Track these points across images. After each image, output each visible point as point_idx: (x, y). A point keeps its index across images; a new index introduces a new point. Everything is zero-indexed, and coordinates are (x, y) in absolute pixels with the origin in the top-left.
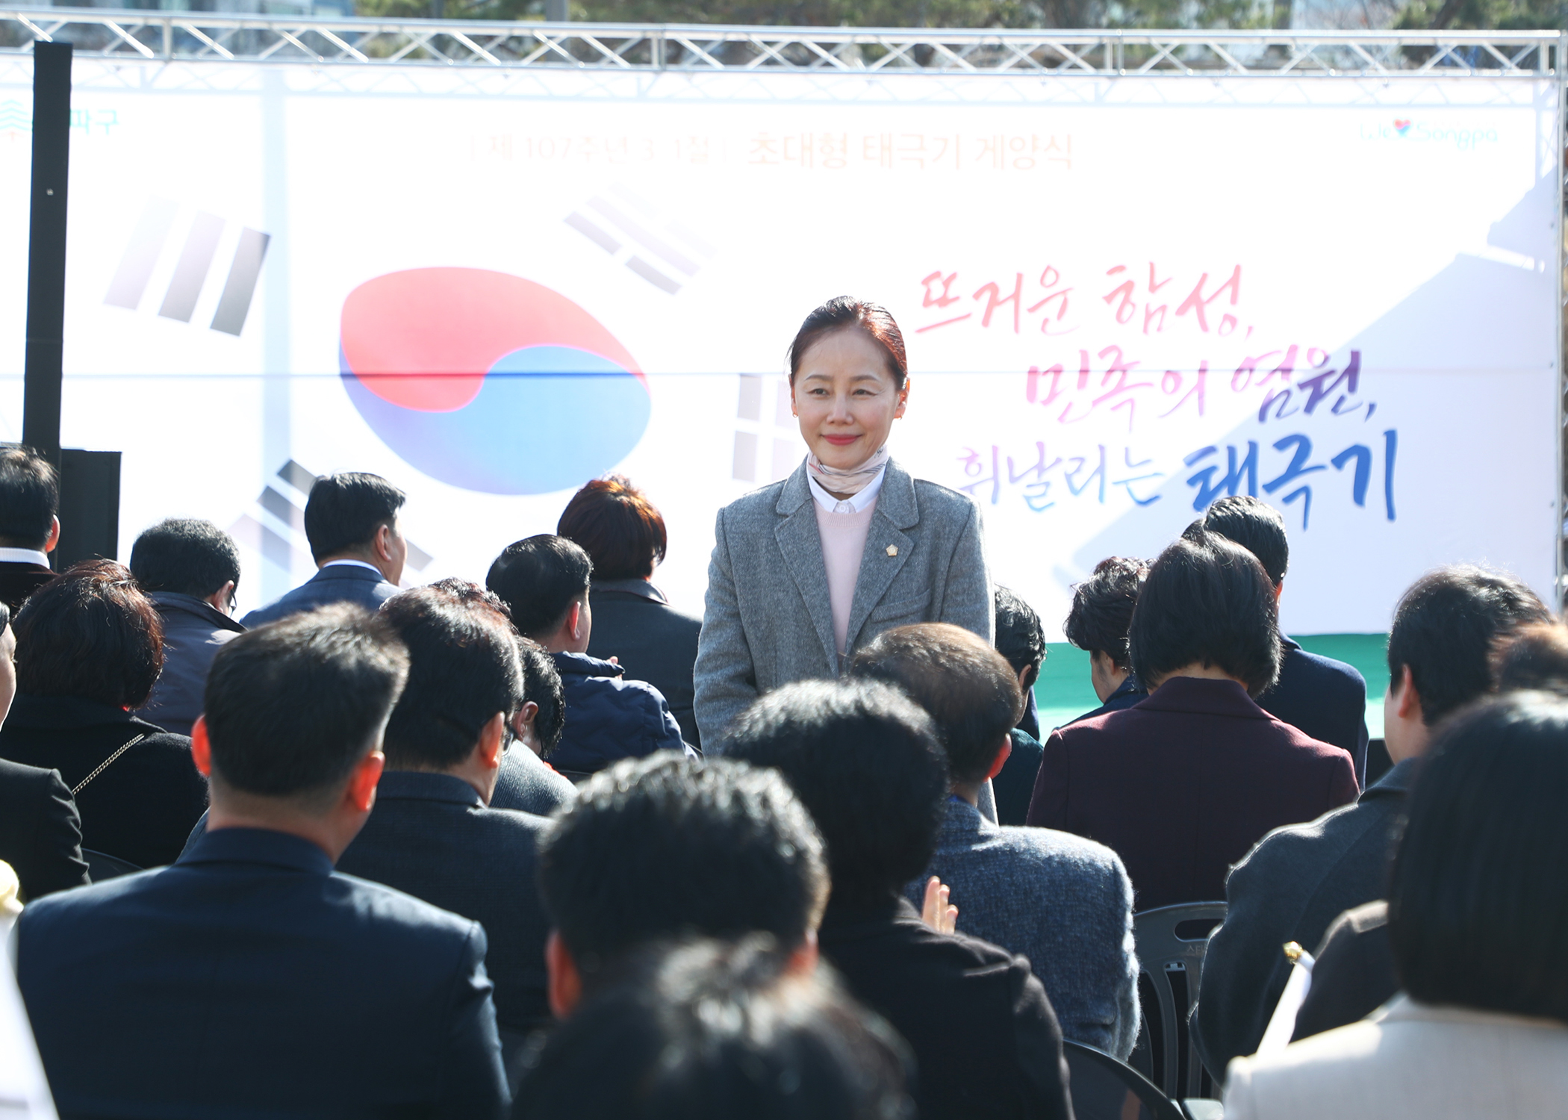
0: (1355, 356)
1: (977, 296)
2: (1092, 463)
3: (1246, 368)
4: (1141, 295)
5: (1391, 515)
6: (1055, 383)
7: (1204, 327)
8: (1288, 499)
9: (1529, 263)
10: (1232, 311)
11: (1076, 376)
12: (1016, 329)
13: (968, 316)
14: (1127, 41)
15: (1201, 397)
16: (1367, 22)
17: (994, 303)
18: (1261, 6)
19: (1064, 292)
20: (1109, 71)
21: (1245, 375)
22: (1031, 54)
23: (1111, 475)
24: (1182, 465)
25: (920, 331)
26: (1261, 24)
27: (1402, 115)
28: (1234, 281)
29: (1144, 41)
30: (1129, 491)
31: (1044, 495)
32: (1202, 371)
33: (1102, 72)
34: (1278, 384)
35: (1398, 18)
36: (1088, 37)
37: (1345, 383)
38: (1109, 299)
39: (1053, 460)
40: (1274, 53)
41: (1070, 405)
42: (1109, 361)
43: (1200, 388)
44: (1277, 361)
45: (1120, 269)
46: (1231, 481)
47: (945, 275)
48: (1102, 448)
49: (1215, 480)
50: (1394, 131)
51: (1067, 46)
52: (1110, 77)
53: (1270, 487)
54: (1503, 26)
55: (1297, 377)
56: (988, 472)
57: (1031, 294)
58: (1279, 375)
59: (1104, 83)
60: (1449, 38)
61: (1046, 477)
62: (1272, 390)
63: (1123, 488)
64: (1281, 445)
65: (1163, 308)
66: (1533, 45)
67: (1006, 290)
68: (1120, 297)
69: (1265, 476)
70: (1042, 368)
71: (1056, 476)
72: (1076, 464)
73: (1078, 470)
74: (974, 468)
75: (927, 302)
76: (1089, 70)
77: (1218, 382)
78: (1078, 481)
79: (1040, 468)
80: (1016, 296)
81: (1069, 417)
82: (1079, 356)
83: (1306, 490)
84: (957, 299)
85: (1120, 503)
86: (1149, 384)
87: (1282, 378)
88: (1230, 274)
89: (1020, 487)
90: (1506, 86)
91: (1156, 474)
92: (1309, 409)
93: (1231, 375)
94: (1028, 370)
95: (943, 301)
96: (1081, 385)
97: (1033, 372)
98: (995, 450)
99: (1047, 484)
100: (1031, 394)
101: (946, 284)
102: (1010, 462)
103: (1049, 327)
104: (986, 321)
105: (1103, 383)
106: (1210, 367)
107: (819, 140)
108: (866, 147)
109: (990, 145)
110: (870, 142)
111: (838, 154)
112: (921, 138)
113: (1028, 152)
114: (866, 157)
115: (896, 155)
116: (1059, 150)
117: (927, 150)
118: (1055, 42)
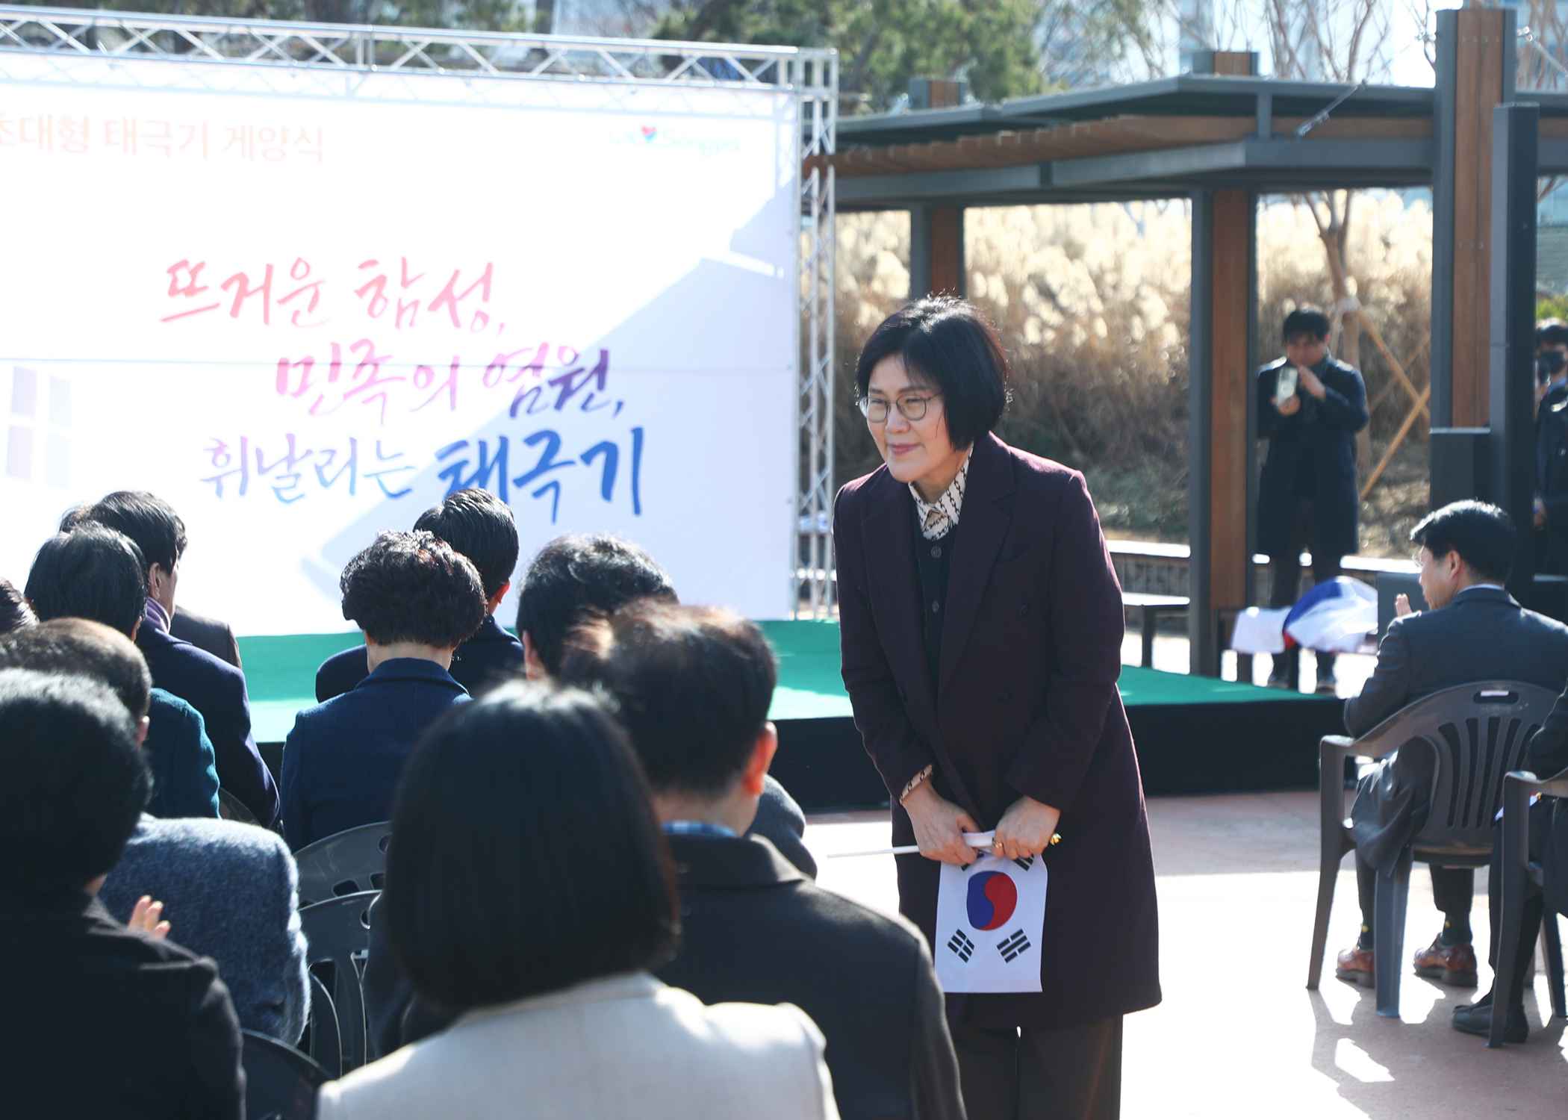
0: (604, 355)
1: (225, 286)
2: (344, 455)
3: (497, 365)
4: (393, 289)
5: (637, 510)
6: (305, 375)
7: (457, 323)
8: (538, 494)
9: (768, 270)
10: (484, 308)
11: (328, 368)
12: (266, 320)
13: (217, 306)
14: (377, 37)
15: (453, 392)
16: (630, 31)
17: (243, 293)
18: (521, 9)
19: (315, 285)
20: (360, 66)
21: (496, 371)
22: (280, 46)
23: (362, 468)
24: (433, 459)
25: (166, 320)
26: (521, 27)
27: (649, 122)
28: (486, 279)
29: (394, 38)
30: (380, 483)
31: (294, 486)
32: (455, 366)
33: (353, 67)
34: (529, 381)
35: (655, 27)
36: (339, 31)
37: (594, 381)
38: (361, 293)
39: (303, 452)
40: (535, 56)
41: (321, 397)
42: (361, 354)
43: (452, 383)
44: (528, 358)
45: (372, 263)
46: (482, 476)
47: (192, 265)
48: (353, 441)
49: (466, 474)
50: (641, 137)
51: (316, 39)
52: (361, 72)
53: (520, 482)
54: (756, 40)
55: (547, 374)
56: (236, 462)
57: (282, 286)
58: (529, 372)
59: (355, 78)
60: (694, 50)
61: (295, 469)
62: (523, 386)
63: (374, 480)
64: (531, 441)
65: (415, 304)
66: (772, 59)
67: (256, 280)
68: (372, 291)
69: (515, 470)
70: (293, 360)
71: (306, 468)
72: (327, 457)
73: (329, 462)
74: (222, 459)
75: (173, 291)
76: (340, 64)
77: (469, 378)
78: (329, 473)
79: (290, 460)
80: (266, 288)
81: (320, 409)
82: (330, 349)
83: (555, 485)
84: (205, 288)
85: (370, 496)
86: (402, 379)
87: (533, 375)
88: (482, 272)
89: (270, 478)
90: (747, 98)
91: (408, 467)
92: (559, 405)
93: (483, 371)
94: (278, 361)
95: (191, 291)
96: (333, 377)
97: (283, 364)
98: (244, 441)
99: (297, 476)
100: (281, 385)
101: (194, 273)
102: (259, 454)
103: (300, 320)
104: (235, 312)
105: (355, 376)
106: (462, 362)
107: (58, 123)
108: (108, 132)
109: (239, 135)
110: (113, 127)
111: (79, 138)
112: (167, 125)
113: (277, 143)
114: (109, 142)
115: (141, 141)
116: (310, 142)
117: (173, 137)
118: (305, 35)
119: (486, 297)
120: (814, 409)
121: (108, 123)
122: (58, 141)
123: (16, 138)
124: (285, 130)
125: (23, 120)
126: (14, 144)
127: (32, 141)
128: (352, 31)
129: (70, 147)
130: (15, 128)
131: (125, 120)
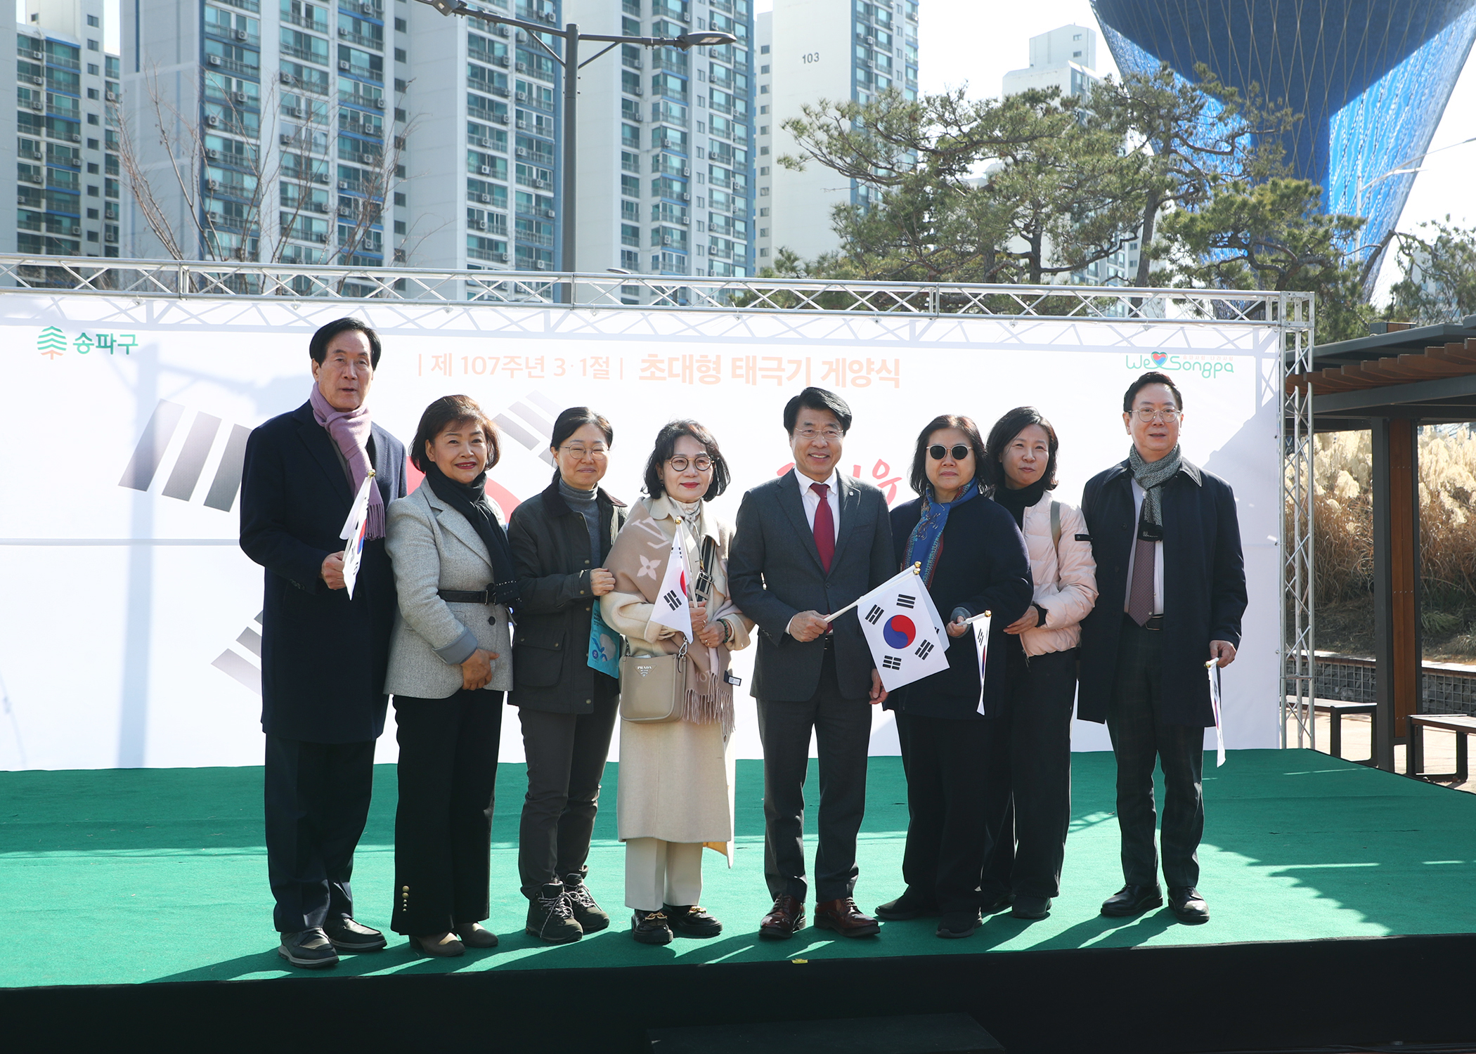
14: (944, 292)
19: (893, 481)
20: (930, 314)
22: (869, 301)
33: (924, 313)
36: (914, 286)
51: (896, 294)
52: (931, 317)
66: (1260, 300)
76: (914, 311)
90: (1239, 331)
107: (697, 361)
108: (735, 367)
109: (834, 367)
110: (738, 363)
111: (712, 372)
112: (779, 360)
113: (864, 373)
114: (735, 375)
115: (759, 374)
116: (889, 372)
117: (784, 370)
118: (888, 290)
120: (1297, 577)
121: (734, 360)
122: (697, 375)
123: (666, 374)
124: (869, 362)
125: (671, 360)
126: (664, 378)
127: (678, 375)
128: (923, 286)
129: (706, 379)
130: (665, 366)
131: (748, 358)
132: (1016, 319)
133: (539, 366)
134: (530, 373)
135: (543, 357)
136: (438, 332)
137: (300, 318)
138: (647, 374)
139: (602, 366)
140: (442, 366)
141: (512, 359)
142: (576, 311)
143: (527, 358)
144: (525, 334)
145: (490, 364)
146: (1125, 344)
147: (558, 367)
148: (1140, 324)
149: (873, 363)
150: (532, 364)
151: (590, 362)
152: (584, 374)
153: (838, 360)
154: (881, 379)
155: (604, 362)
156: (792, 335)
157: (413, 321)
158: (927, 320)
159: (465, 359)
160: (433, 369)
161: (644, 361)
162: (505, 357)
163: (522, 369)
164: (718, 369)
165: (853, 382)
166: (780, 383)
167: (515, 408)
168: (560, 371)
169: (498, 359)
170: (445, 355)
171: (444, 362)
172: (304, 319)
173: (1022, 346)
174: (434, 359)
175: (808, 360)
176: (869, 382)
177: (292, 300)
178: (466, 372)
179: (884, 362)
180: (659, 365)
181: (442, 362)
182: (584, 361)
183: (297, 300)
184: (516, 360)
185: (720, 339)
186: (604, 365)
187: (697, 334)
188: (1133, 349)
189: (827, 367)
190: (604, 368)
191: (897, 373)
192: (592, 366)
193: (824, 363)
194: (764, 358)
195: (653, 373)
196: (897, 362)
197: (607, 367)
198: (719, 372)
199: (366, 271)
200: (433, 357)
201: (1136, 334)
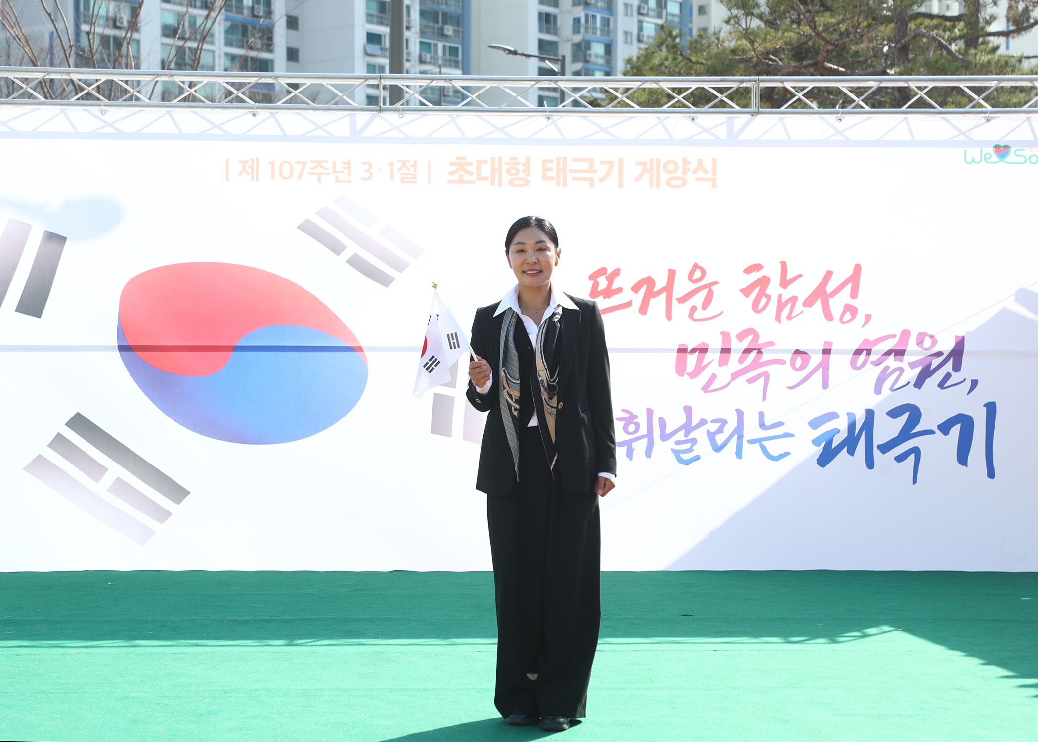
0: (959, 341)
1: (635, 289)
2: (731, 424)
3: (864, 349)
4: (774, 289)
5: (991, 474)
6: (700, 359)
7: (829, 316)
8: (900, 458)
10: (853, 302)
11: (719, 354)
13: (628, 304)
14: (764, 84)
19: (709, 286)
21: (863, 357)
23: (747, 435)
28: (855, 278)
30: (762, 448)
31: (691, 450)
32: (827, 352)
37: (950, 363)
38: (746, 292)
39: (698, 422)
41: (713, 377)
42: (746, 342)
43: (824, 366)
44: (891, 344)
45: (757, 267)
46: (850, 442)
47: (610, 271)
48: (739, 412)
49: (836, 440)
53: (885, 448)
56: (643, 431)
57: (682, 287)
58: (892, 355)
61: (691, 436)
62: (886, 368)
63: (757, 445)
64: (894, 413)
65: (793, 300)
67: (661, 282)
68: (756, 290)
70: (690, 348)
71: (701, 435)
72: (717, 425)
73: (719, 430)
74: (632, 428)
75: (594, 293)
78: (719, 439)
79: (688, 428)
80: (669, 289)
81: (712, 387)
83: (916, 451)
84: (619, 290)
88: (851, 272)
89: (671, 443)
91: (786, 435)
92: (919, 384)
94: (677, 348)
95: (608, 292)
96: (723, 362)
97: (682, 350)
98: (650, 412)
99: (694, 441)
100: (680, 369)
101: (611, 278)
102: (662, 423)
103: (696, 316)
104: (643, 310)
105: (741, 361)
106: (833, 348)
107: (506, 163)
108: (545, 169)
109: (648, 167)
110: (548, 165)
111: (522, 175)
112: (591, 161)
113: (679, 173)
114: (545, 178)
115: (570, 176)
116: (706, 172)
117: (595, 171)
118: (707, 86)
119: (854, 294)
121: (544, 162)
122: (506, 178)
123: (474, 177)
124: (685, 162)
125: (480, 163)
126: (473, 182)
127: (486, 178)
128: (742, 81)
129: (516, 182)
130: (473, 169)
131: (558, 159)
132: (843, 113)
133: (346, 171)
134: (337, 177)
135: (349, 161)
136: (245, 137)
137: (107, 124)
138: (456, 177)
139: (409, 170)
140: (249, 170)
141: (319, 163)
142: (381, 114)
143: (334, 163)
144: (331, 139)
145: (297, 168)
146: (962, 138)
147: (365, 171)
148: (982, 115)
149: (689, 163)
150: (338, 168)
151: (397, 166)
152: (392, 178)
153: (652, 161)
154: (697, 179)
155: (411, 166)
156: (603, 135)
157: (218, 126)
158: (749, 116)
159: (272, 163)
160: (240, 174)
161: (452, 164)
162: (312, 161)
163: (329, 174)
164: (527, 172)
165: (668, 183)
166: (591, 185)
167: (323, 213)
168: (367, 175)
169: (305, 163)
170: (252, 160)
171: (251, 167)
172: (111, 125)
173: (848, 143)
174: (242, 164)
175: (621, 161)
176: (684, 182)
177: (100, 106)
178: (273, 177)
179: (700, 161)
180: (467, 168)
181: (249, 167)
182: (391, 165)
183: (104, 106)
184: (323, 164)
185: (530, 141)
186: (412, 169)
187: (505, 136)
188: (972, 143)
189: (640, 168)
190: (412, 171)
191: (714, 172)
192: (399, 170)
193: (638, 163)
194: (575, 160)
195: (461, 176)
196: (714, 161)
197: (415, 170)
198: (528, 174)
199: (173, 75)
200: (240, 162)
201: (975, 127)
